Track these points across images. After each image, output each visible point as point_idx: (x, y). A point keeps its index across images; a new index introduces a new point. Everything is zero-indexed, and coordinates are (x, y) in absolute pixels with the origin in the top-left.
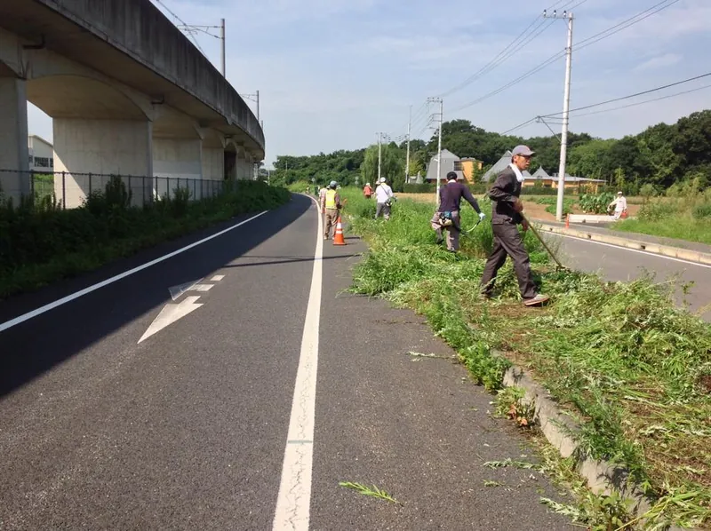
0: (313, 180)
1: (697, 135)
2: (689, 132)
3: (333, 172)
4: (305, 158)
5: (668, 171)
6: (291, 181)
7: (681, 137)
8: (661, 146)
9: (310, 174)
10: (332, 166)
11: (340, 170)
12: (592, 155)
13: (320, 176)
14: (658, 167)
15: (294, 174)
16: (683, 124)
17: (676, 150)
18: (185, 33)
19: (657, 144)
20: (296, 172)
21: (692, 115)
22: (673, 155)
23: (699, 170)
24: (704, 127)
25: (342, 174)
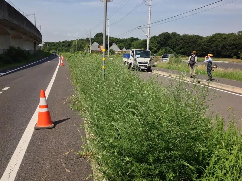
0: (57, 50)
1: (163, 39)
2: (161, 38)
3: (63, 47)
4: (54, 43)
5: (155, 49)
6: (50, 50)
7: (159, 39)
8: (154, 42)
9: (56, 48)
10: (63, 46)
11: (66, 47)
12: (137, 44)
13: (59, 49)
14: (153, 48)
15: (50, 48)
16: (160, 36)
17: (158, 43)
18: (25, 16)
19: (153, 41)
20: (51, 47)
21: (162, 33)
22: (157, 44)
23: (163, 48)
24: (165, 37)
25: (67, 48)
